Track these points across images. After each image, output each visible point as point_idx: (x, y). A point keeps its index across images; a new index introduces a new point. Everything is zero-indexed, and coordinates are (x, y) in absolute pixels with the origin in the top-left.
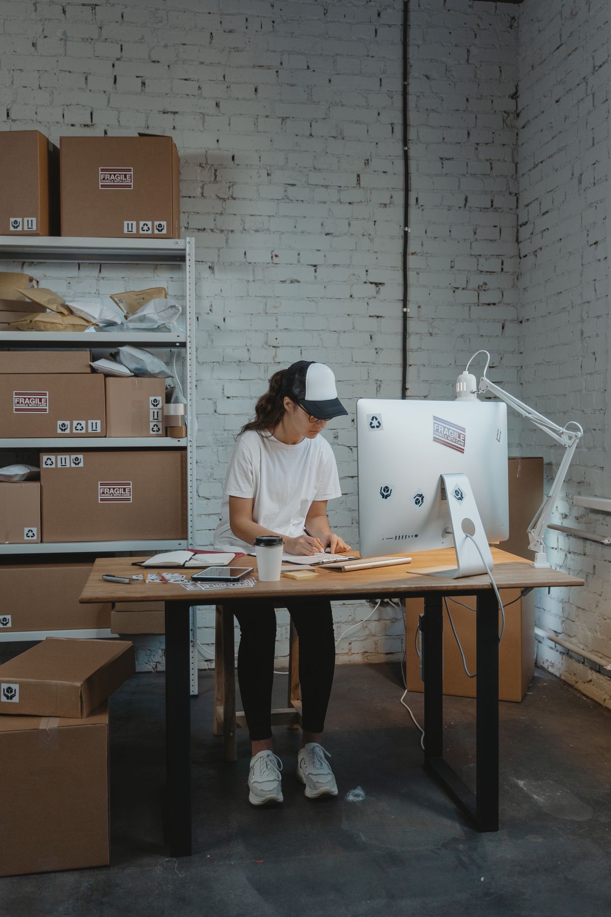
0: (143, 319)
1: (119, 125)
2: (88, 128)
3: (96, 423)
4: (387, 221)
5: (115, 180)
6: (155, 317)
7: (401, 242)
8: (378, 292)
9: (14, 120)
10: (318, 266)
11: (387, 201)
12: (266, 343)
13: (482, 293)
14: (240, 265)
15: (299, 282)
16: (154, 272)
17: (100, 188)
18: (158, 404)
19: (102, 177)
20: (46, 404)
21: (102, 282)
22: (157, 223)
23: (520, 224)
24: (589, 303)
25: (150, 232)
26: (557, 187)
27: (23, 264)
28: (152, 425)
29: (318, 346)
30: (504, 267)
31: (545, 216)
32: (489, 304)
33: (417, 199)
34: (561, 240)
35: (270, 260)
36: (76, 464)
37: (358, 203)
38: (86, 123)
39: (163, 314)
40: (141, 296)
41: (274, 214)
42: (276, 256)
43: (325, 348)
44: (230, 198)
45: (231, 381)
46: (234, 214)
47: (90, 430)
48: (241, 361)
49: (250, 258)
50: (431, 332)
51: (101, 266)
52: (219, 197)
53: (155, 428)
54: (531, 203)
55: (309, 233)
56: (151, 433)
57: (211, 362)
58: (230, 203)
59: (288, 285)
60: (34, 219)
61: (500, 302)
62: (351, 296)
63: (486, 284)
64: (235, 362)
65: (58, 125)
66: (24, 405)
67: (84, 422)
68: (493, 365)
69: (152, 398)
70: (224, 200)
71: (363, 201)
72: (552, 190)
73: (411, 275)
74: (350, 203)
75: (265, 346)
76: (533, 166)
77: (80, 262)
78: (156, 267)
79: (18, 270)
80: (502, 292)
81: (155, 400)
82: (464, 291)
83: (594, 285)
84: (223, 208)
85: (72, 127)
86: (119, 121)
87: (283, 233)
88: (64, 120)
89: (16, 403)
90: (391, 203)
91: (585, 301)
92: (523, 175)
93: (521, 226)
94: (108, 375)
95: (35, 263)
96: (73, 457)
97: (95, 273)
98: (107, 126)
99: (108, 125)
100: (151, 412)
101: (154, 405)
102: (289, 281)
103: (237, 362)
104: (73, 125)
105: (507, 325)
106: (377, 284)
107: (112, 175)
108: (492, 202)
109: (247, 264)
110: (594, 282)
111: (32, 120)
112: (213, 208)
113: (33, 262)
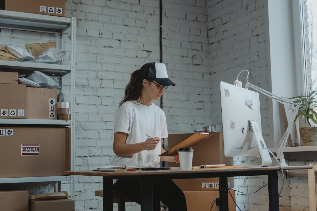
0: (46, 57)
3: (22, 111)
4: (152, 22)
6: (53, 57)
7: (158, 33)
8: (149, 55)
10: (121, 41)
11: (152, 13)
12: (97, 77)
13: (194, 59)
14: (84, 37)
15: (112, 47)
16: (41, 37)
18: (54, 103)
21: (13, 39)
22: (57, 8)
23: (209, 29)
24: (254, 62)
25: (53, 13)
26: (232, 12)
28: (50, 114)
29: (121, 80)
30: (203, 48)
31: (224, 25)
32: (197, 65)
33: (165, 13)
34: (235, 35)
35: (99, 36)
36: (9, 134)
37: (139, 12)
39: (57, 56)
40: (43, 46)
41: (101, 14)
42: (102, 34)
43: (125, 81)
44: (79, 3)
45: (79, 95)
46: (82, 11)
47: (19, 115)
48: (85, 85)
49: (89, 34)
50: (172, 76)
52: (74, 2)
53: (52, 116)
54: (215, 19)
55: (117, 24)
56: (50, 118)
57: (69, 85)
58: (79, 5)
59: (107, 49)
61: (201, 64)
62: (137, 56)
63: (195, 55)
64: (81, 86)
67: (16, 110)
68: (200, 93)
69: (50, 99)
70: (76, 4)
71: (142, 11)
72: (229, 13)
73: (164, 48)
74: (136, 12)
75: (96, 78)
76: (216, 3)
78: (42, 34)
80: (202, 59)
81: (52, 101)
82: (186, 58)
83: (258, 54)
84: (76, 7)
87: (105, 23)
90: (154, 14)
91: (252, 61)
92: (210, 7)
93: (209, 30)
94: (28, 86)
96: (7, 130)
100: (50, 106)
101: (51, 103)
102: (107, 47)
103: (82, 86)
105: (205, 75)
106: (148, 52)
108: (197, 18)
109: (88, 37)
110: (257, 52)
112: (71, 7)
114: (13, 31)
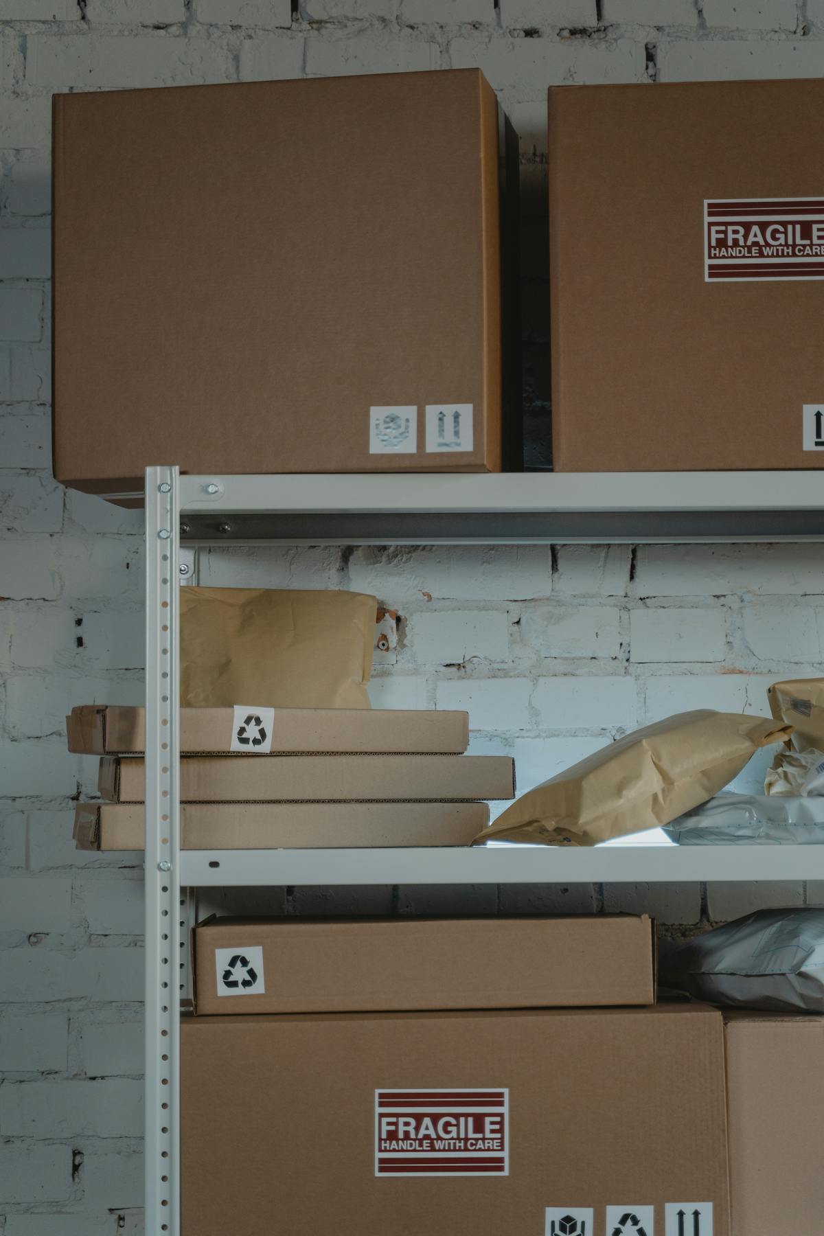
1: (702, 25)
2: (588, 41)
5: (767, 245)
9: (320, 22)
17: (707, 279)
19: (714, 236)
20: (502, 1139)
21: (639, 613)
27: (347, 554)
38: (579, 25)
51: (634, 552)
60: (466, 410)
65: (476, 33)
66: (416, 1145)
77: (559, 541)
79: (327, 580)
85: (529, 39)
86: (700, 12)
88: (498, 15)
89: (384, 1136)
95: (392, 549)
97: (615, 581)
98: (654, 33)
99: (659, 29)
104: (530, 33)
107: (755, 229)
111: (383, 20)
113: (384, 548)
114: (639, 554)
